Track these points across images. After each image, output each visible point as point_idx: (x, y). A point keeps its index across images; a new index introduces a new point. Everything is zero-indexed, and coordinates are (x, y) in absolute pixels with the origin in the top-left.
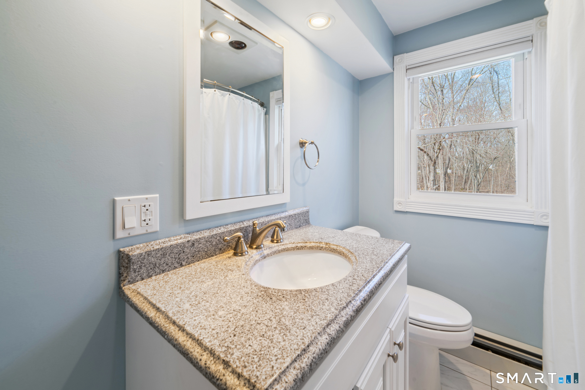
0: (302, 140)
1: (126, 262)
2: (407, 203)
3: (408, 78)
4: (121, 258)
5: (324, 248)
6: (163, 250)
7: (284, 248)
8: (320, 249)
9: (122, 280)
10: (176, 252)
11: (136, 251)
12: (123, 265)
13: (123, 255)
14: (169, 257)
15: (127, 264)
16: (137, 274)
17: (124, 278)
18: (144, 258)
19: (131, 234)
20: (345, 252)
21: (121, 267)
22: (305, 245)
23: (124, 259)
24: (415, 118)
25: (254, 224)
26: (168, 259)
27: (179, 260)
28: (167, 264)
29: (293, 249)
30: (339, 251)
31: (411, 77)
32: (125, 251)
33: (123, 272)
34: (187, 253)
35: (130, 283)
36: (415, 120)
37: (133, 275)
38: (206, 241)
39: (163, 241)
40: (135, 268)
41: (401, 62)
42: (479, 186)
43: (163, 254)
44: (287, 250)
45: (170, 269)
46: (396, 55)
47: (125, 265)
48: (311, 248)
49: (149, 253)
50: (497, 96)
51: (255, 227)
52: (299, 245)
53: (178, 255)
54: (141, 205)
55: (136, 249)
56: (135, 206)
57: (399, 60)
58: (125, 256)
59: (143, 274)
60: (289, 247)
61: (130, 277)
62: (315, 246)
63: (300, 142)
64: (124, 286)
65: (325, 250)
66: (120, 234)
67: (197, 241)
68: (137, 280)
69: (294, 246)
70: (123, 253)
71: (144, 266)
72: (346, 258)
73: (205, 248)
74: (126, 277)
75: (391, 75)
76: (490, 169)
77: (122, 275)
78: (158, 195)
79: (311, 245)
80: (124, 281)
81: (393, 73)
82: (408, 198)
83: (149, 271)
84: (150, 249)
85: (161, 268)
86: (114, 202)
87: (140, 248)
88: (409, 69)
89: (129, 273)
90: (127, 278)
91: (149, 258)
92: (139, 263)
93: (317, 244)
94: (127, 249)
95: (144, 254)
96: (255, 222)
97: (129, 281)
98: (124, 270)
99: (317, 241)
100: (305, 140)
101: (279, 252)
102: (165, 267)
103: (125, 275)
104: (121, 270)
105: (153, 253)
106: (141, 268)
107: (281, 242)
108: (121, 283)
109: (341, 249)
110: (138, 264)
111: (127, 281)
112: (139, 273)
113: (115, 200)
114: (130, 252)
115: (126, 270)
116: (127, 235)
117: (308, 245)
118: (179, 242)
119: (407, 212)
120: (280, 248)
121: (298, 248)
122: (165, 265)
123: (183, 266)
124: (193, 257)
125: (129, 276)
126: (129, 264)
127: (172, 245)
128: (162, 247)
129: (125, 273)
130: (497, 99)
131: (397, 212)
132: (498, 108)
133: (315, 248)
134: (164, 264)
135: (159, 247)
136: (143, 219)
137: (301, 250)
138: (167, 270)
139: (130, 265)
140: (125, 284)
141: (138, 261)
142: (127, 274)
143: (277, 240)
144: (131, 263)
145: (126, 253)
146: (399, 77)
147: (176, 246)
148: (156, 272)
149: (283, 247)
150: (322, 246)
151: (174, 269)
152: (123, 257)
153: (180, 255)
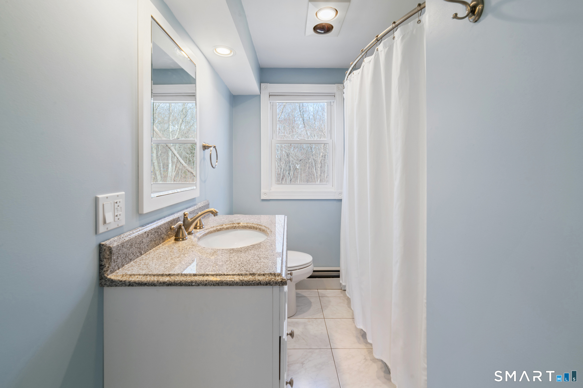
0: (204, 144)
1: (108, 254)
2: (270, 193)
3: (270, 101)
4: (103, 251)
5: (237, 227)
6: (131, 241)
7: (209, 231)
8: (234, 228)
9: (105, 271)
10: (138, 242)
11: (114, 243)
12: (105, 257)
13: (105, 247)
14: (134, 247)
15: (109, 256)
16: (116, 263)
17: (106, 268)
18: (120, 249)
19: (109, 229)
20: (255, 226)
21: (103, 259)
22: (222, 227)
23: (106, 251)
24: (274, 132)
25: (185, 215)
26: (134, 250)
27: (140, 250)
28: (133, 254)
29: (215, 231)
30: (249, 226)
31: (272, 102)
32: (106, 244)
33: (106, 264)
34: (144, 243)
35: (112, 272)
36: (274, 133)
37: (113, 264)
38: (155, 232)
39: (129, 234)
40: (114, 259)
41: (266, 89)
42: (291, 181)
43: (131, 245)
44: (210, 232)
45: (135, 258)
46: (262, 83)
47: (107, 257)
48: (227, 228)
49: (123, 245)
50: (302, 114)
51: (185, 217)
52: (218, 228)
53: (139, 245)
54: (114, 202)
55: (113, 242)
56: (111, 203)
57: (264, 87)
58: (107, 248)
59: (119, 264)
60: (211, 230)
61: (112, 267)
62: (230, 226)
63: (203, 146)
64: (108, 275)
65: (238, 228)
66: (102, 229)
67: (150, 232)
68: (115, 269)
69: (215, 229)
70: (105, 246)
71: (120, 256)
72: (256, 229)
73: (154, 238)
74: (108, 267)
75: (258, 97)
76: (297, 169)
77: (104, 266)
78: (123, 193)
79: (227, 227)
80: (107, 271)
81: (260, 95)
82: (271, 190)
83: (123, 261)
84: (123, 241)
85: (130, 258)
86: (96, 200)
87: (116, 241)
88: (271, 95)
89: (110, 263)
90: (109, 269)
91: (123, 249)
92: (117, 253)
93: (231, 225)
94: (107, 243)
95: (120, 246)
96: (186, 213)
97: (111, 271)
98: (106, 261)
99: (230, 223)
100: (207, 144)
101: (206, 234)
102: (132, 257)
103: (107, 266)
104: (103, 262)
105: (125, 244)
106: (118, 258)
107: (203, 228)
108: (104, 273)
109: (251, 224)
110: (116, 255)
111: (109, 271)
112: (117, 263)
113: (98, 198)
114: (110, 245)
115: (108, 262)
116: (106, 230)
117: (225, 226)
118: (140, 234)
119: (270, 200)
120: (206, 232)
121: (218, 230)
122: (132, 255)
123: (142, 255)
124: (148, 246)
125: (110, 266)
126: (110, 256)
127: (136, 236)
128: (130, 238)
129: (107, 264)
130: (302, 116)
131: (263, 200)
132: (302, 123)
133: (230, 228)
134: (131, 253)
135: (129, 239)
136: (116, 214)
137: (222, 231)
138: (133, 259)
139: (112, 256)
140: (108, 274)
141: (116, 252)
142: (109, 264)
143: (199, 227)
144: (112, 254)
145: (108, 245)
146: (265, 100)
147: (138, 237)
148: (126, 262)
149: (207, 231)
150: (235, 226)
151: (137, 258)
152: (105, 250)
153: (141, 245)
